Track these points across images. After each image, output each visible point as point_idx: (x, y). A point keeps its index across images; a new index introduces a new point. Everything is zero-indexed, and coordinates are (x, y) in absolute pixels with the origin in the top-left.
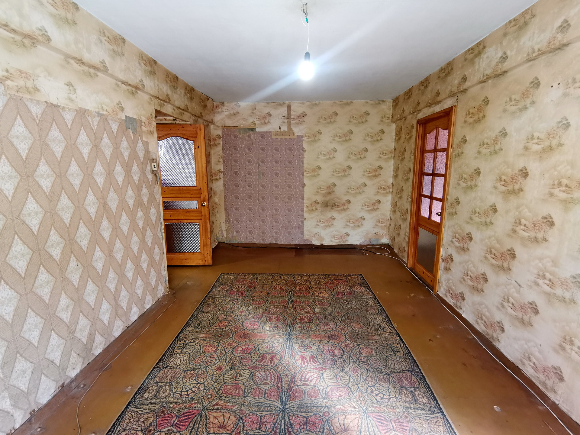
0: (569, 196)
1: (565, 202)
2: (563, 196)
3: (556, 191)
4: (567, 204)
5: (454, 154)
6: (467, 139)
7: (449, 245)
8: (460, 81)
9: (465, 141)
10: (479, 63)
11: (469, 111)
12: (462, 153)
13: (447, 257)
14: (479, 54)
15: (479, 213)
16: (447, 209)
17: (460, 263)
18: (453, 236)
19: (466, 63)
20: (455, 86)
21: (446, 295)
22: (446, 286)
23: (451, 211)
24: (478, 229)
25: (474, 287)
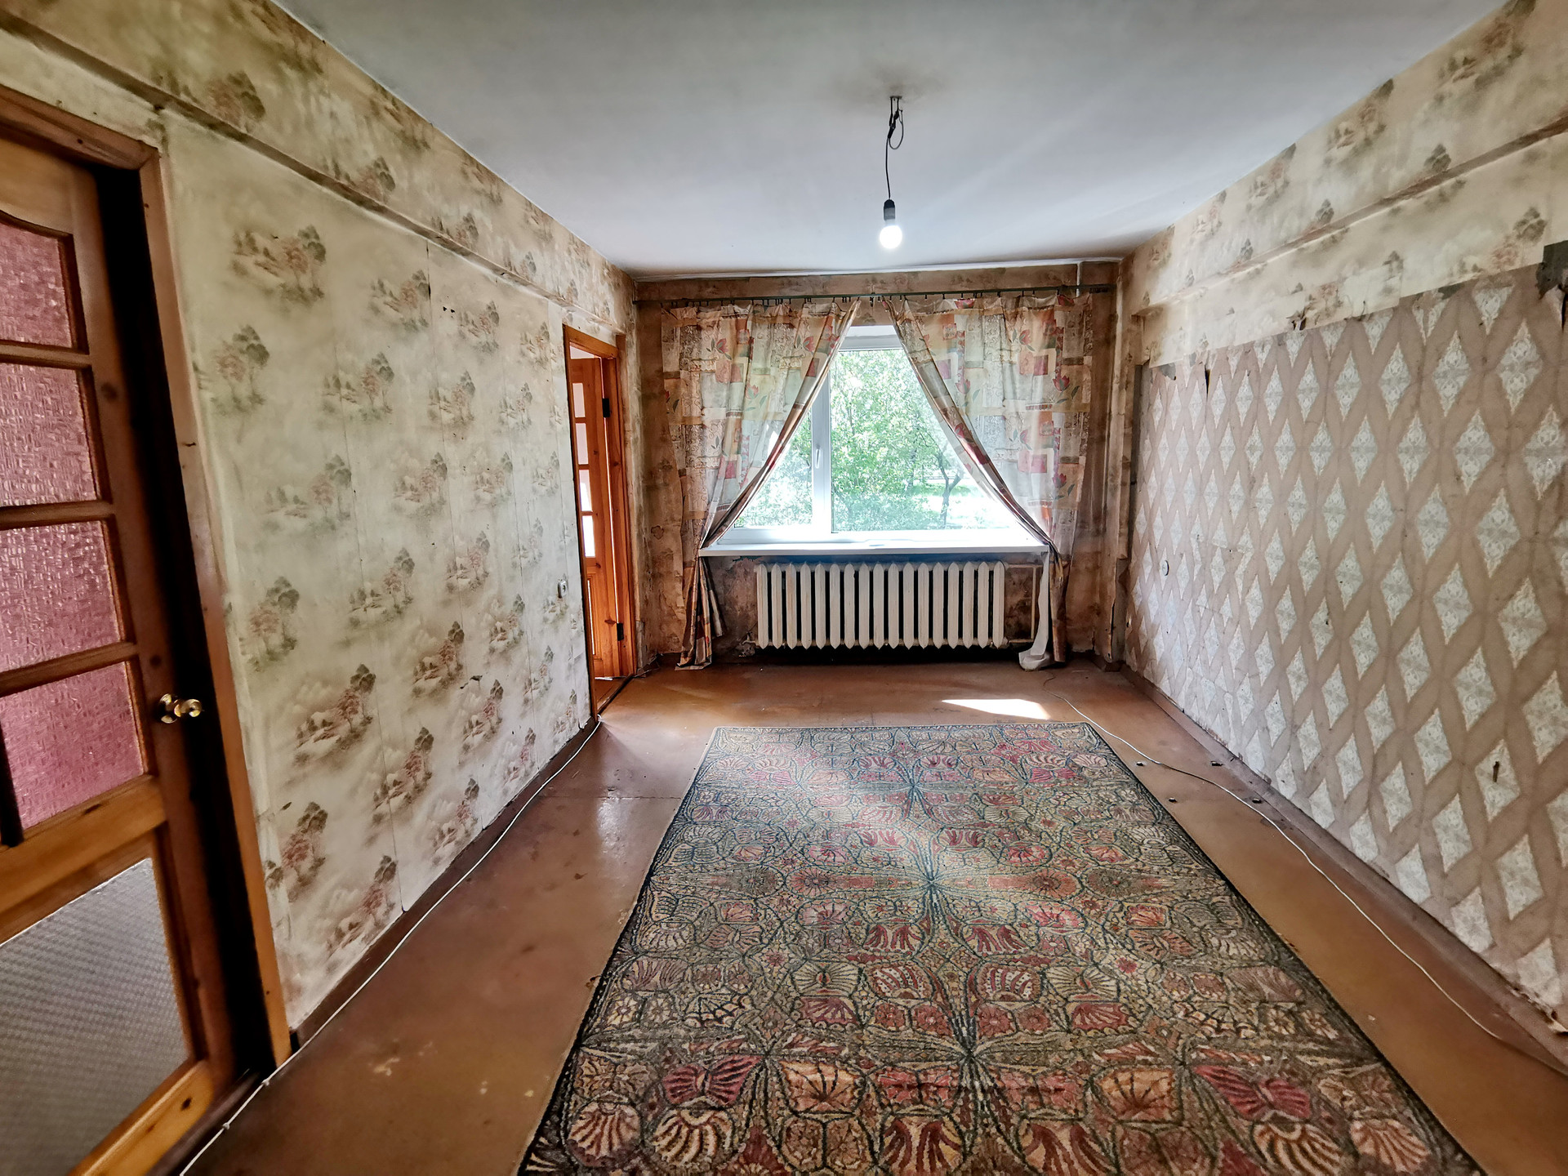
2: (488, 497)
3: (481, 493)
4: (493, 509)
5: (208, 395)
6: (268, 349)
7: (291, 783)
8: (224, 79)
9: (261, 354)
10: (306, 100)
11: (248, 235)
12: (257, 399)
13: (293, 837)
14: (297, 63)
15: (373, 594)
16: (239, 650)
17: (353, 792)
18: (301, 735)
19: (239, 26)
20: (196, 76)
21: (331, 969)
22: (320, 943)
23: (259, 648)
24: (381, 638)
25: (408, 798)
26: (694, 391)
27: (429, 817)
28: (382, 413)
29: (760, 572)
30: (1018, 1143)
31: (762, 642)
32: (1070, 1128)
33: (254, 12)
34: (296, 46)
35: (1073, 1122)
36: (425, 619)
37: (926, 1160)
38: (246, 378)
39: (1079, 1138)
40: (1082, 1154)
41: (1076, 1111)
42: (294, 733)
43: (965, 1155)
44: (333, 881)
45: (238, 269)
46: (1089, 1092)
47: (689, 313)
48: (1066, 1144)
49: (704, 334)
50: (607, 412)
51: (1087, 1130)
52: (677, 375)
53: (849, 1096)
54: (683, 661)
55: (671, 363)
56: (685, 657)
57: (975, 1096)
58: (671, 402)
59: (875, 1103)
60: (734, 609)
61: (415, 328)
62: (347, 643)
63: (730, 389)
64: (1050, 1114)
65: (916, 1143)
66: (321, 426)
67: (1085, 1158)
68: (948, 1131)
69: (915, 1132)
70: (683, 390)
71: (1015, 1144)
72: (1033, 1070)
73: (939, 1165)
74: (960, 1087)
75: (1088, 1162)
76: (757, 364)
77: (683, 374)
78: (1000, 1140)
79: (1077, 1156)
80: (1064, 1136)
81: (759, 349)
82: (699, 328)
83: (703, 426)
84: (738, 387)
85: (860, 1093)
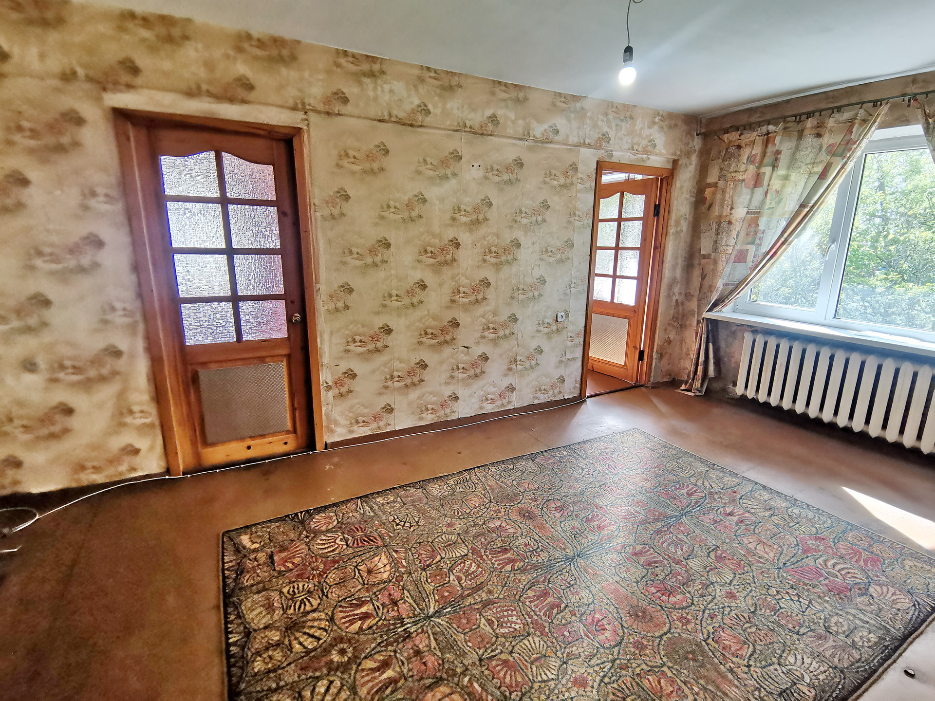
0: (499, 260)
1: (496, 265)
2: (494, 260)
3: (488, 258)
4: (498, 266)
5: (318, 214)
6: (350, 195)
7: (341, 358)
8: (329, 95)
9: (347, 198)
10: (375, 89)
11: (345, 152)
12: (342, 215)
13: (339, 377)
14: (372, 75)
15: (397, 295)
16: (322, 305)
17: (373, 372)
18: (348, 342)
19: (339, 70)
20: (315, 98)
21: (351, 432)
22: (347, 420)
23: (331, 306)
24: (399, 315)
25: (406, 386)
26: (727, 196)
27: (419, 398)
28: (416, 219)
29: (748, 337)
30: (375, 654)
31: (739, 390)
32: (398, 676)
33: (347, 62)
34: (371, 67)
35: (402, 675)
36: (431, 312)
37: (347, 619)
38: (338, 207)
39: (392, 681)
40: (380, 685)
41: (412, 676)
42: (345, 340)
43: (357, 633)
44: (357, 401)
45: (338, 166)
46: (431, 680)
47: (733, 136)
48: (385, 676)
49: (742, 152)
50: (657, 213)
51: (399, 684)
52: (715, 185)
53: (375, 580)
54: (683, 387)
55: (712, 177)
56: (686, 385)
57: (400, 627)
58: (707, 205)
59: (375, 590)
60: (730, 361)
61: (448, 178)
62: (378, 313)
63: (752, 193)
64: (403, 664)
65: (356, 612)
66: (376, 224)
67: (378, 687)
68: (368, 622)
69: (364, 609)
70: (719, 196)
71: (373, 652)
72: (435, 648)
73: (347, 625)
74: (403, 619)
75: (375, 690)
76: (781, 172)
77: (721, 184)
78: (373, 645)
79: (377, 684)
80: (389, 673)
81: (784, 159)
82: (739, 147)
83: (730, 223)
84: (759, 192)
85: (378, 583)
